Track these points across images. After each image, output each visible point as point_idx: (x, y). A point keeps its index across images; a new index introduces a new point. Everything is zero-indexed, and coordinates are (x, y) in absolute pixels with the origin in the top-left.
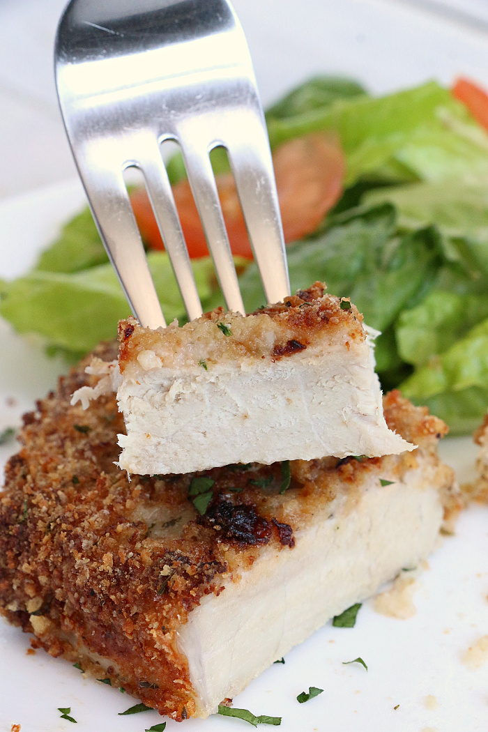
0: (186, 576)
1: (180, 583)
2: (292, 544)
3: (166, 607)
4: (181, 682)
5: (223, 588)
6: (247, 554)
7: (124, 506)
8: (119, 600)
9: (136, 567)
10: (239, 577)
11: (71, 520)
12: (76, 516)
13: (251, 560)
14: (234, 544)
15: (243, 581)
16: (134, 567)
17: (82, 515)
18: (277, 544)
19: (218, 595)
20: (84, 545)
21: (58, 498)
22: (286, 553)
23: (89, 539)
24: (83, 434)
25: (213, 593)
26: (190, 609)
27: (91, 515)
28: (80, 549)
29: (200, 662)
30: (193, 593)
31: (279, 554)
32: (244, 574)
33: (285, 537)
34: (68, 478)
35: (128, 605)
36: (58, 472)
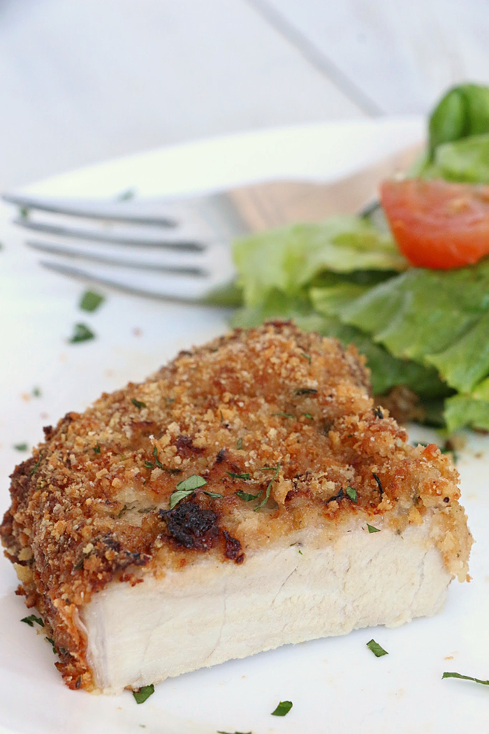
0: (104, 560)
1: (94, 563)
2: (239, 560)
3: (77, 583)
4: (76, 655)
5: (141, 581)
6: (182, 555)
7: (111, 482)
8: (54, 565)
9: (74, 540)
10: (163, 575)
11: (59, 483)
12: (65, 481)
13: (183, 563)
14: (170, 543)
15: (167, 580)
16: (73, 539)
17: (70, 481)
18: (220, 555)
19: (133, 585)
20: (55, 508)
21: (69, 461)
22: (230, 567)
23: (62, 504)
24: (136, 409)
25: (128, 582)
26: (94, 590)
27: (78, 484)
28: (51, 512)
29: (103, 643)
30: (100, 577)
31: (221, 565)
32: (171, 574)
33: (233, 550)
34: (92, 445)
35: (58, 573)
36: (87, 437)
